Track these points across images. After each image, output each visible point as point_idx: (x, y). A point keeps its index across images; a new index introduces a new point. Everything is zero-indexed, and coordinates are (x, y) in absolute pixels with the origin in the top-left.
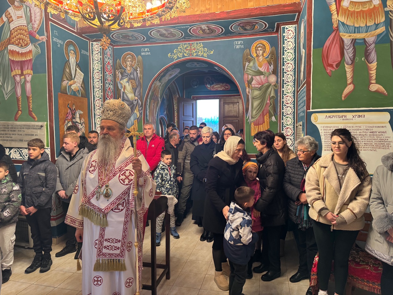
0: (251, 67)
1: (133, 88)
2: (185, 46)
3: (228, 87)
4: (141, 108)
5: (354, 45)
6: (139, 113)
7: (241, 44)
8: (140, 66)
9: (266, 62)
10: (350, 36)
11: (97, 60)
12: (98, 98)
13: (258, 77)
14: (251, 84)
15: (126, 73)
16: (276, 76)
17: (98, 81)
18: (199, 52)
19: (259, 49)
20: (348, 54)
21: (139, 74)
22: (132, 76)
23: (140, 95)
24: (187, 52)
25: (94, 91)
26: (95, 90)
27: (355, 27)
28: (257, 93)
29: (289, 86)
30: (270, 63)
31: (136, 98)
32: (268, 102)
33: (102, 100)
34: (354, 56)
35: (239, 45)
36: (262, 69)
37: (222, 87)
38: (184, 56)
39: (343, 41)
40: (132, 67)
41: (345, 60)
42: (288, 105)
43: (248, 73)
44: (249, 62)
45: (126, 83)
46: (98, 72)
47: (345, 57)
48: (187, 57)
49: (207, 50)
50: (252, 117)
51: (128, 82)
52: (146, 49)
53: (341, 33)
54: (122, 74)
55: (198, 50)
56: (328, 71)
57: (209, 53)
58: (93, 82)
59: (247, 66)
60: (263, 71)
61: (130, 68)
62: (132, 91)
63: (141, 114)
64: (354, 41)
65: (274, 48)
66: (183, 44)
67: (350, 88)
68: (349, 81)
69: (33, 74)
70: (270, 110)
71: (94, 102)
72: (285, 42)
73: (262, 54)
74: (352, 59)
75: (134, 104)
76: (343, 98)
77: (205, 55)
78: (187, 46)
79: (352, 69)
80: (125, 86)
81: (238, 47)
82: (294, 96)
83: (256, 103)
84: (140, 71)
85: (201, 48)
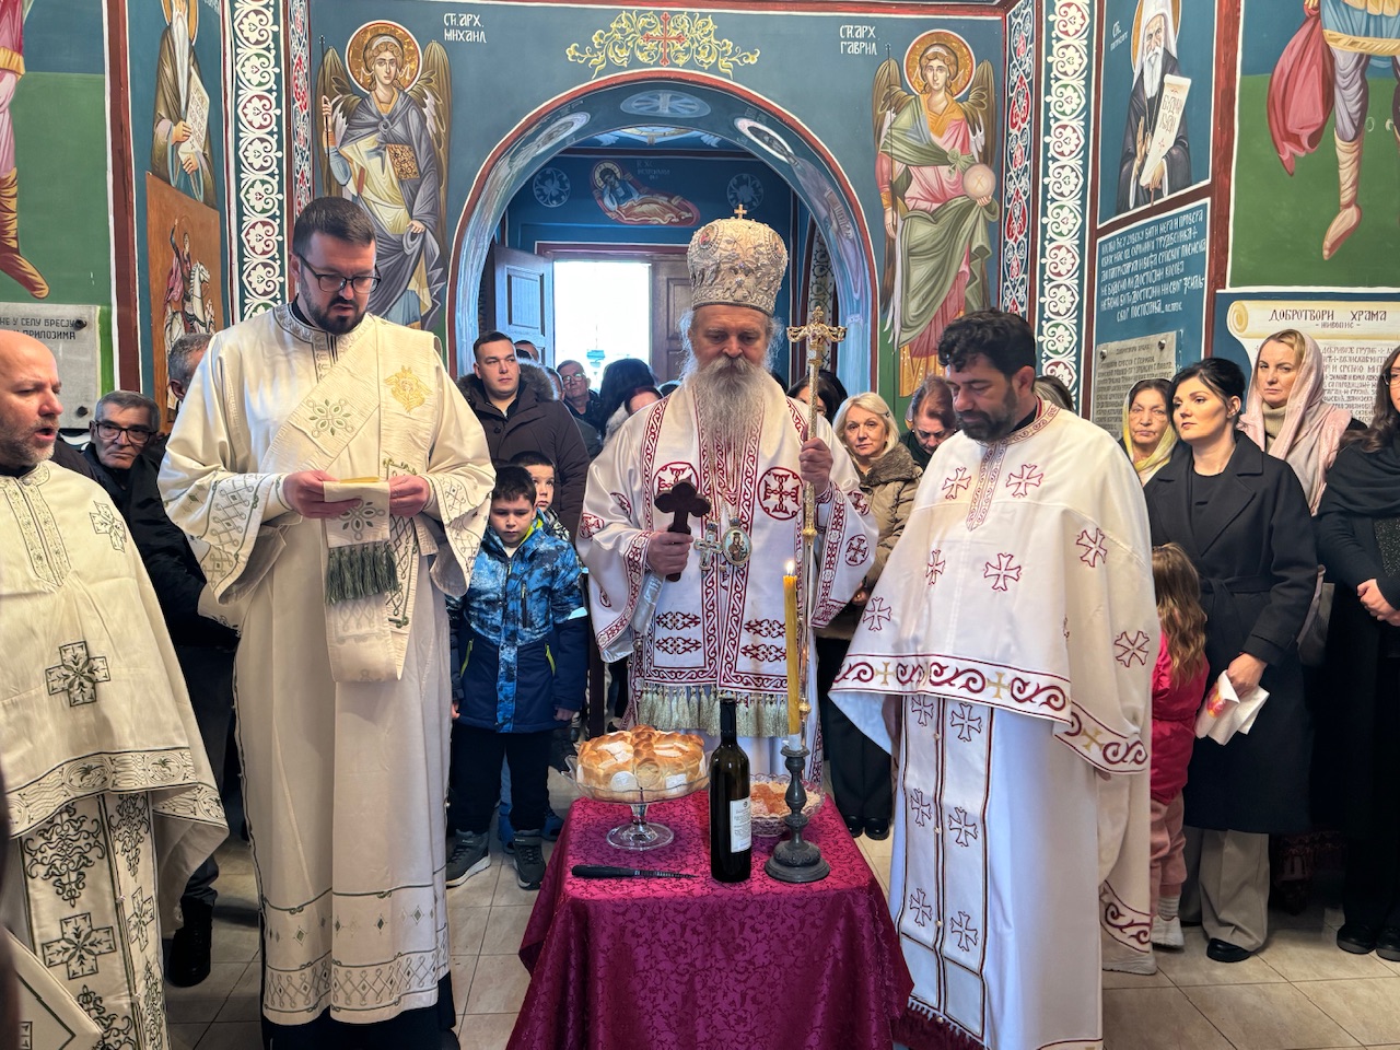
0: (904, 131)
1: (401, 182)
2: (643, 21)
3: (690, 215)
4: (440, 270)
5: (1363, 76)
6: (431, 292)
7: (866, 39)
8: (436, 87)
9: (959, 116)
10: (1353, 43)
11: (258, 43)
12: (262, 217)
13: (928, 172)
14: (903, 199)
15: (370, 113)
16: (994, 171)
17: (262, 140)
18: (698, 53)
19: (935, 63)
20: (1347, 103)
21: (430, 123)
22: (398, 129)
23: (434, 212)
24: (650, 45)
25: (239, 180)
26: (249, 176)
27: (1369, 16)
28: (922, 231)
29: (1066, 210)
30: (972, 123)
31: (419, 227)
32: (964, 268)
33: (281, 226)
34: (1363, 110)
35: (859, 40)
36: (944, 143)
37: (665, 213)
38: (634, 62)
39: (1332, 59)
40: (400, 91)
41: (1335, 125)
42: (1059, 280)
43: (894, 151)
44: (897, 112)
45: (369, 158)
46: (261, 98)
47: (1337, 112)
48: (648, 66)
49: (733, 49)
50: (904, 326)
51: (380, 155)
52: (466, 19)
53: (1327, 32)
54: (349, 114)
55: (696, 44)
56: (1285, 157)
57: (741, 59)
58: (238, 139)
59: (890, 127)
60: (947, 148)
61: (389, 94)
62: (397, 193)
63: (439, 297)
64: (1364, 61)
65: (987, 65)
66: (631, 12)
67: (1346, 219)
68: (1346, 196)
69: (27, 69)
70: (970, 299)
71: (240, 231)
72: (1056, 46)
73: (946, 84)
74: (1356, 124)
75: (408, 252)
76: (1326, 253)
77: (725, 65)
78: (650, 24)
79: (1356, 154)
80: (362, 170)
81: (854, 48)
82: (1081, 247)
83: (920, 272)
84: (436, 106)
85: (706, 39)
